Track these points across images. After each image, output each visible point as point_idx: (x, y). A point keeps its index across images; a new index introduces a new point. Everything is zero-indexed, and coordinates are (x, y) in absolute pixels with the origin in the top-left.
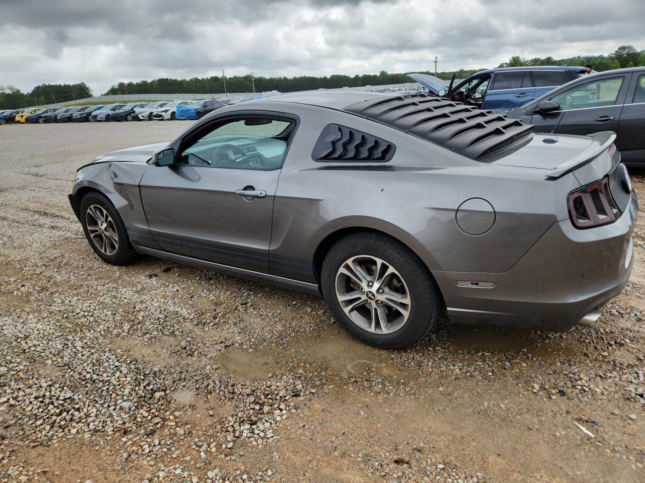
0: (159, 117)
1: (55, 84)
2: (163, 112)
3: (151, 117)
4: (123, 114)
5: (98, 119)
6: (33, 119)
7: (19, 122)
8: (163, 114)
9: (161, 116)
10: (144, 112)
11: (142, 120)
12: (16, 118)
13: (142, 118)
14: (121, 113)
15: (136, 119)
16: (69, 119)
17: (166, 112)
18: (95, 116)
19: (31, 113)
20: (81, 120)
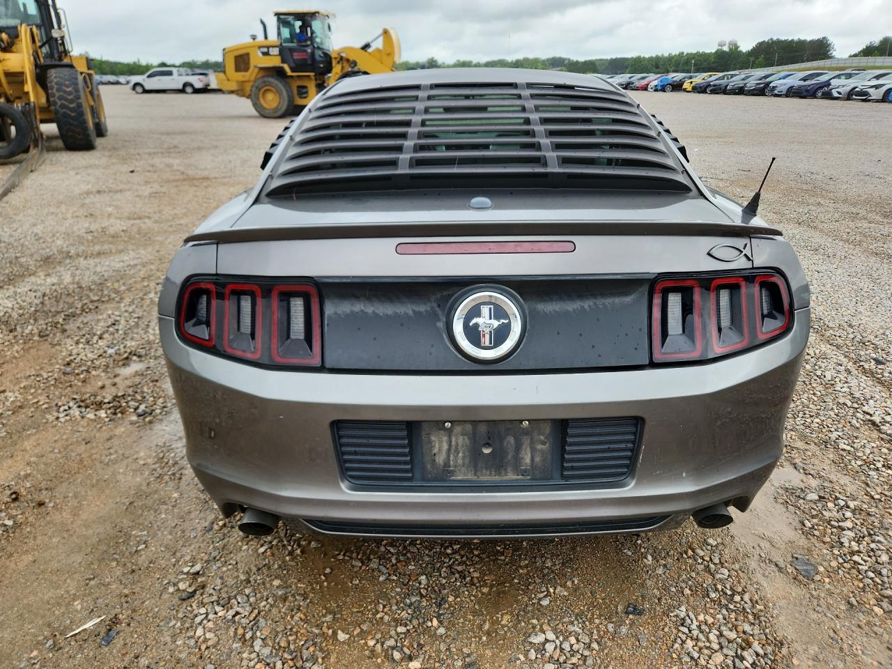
0: (863, 96)
1: (786, 39)
2: (872, 87)
3: (849, 96)
4: (812, 86)
5: (776, 92)
6: (701, 87)
7: (685, 90)
8: (871, 91)
9: (866, 94)
10: (843, 86)
11: (837, 98)
12: (685, 84)
13: (835, 94)
14: (809, 86)
15: (828, 96)
16: (740, 91)
17: (876, 89)
18: (774, 87)
19: (704, 79)
20: (755, 92)
